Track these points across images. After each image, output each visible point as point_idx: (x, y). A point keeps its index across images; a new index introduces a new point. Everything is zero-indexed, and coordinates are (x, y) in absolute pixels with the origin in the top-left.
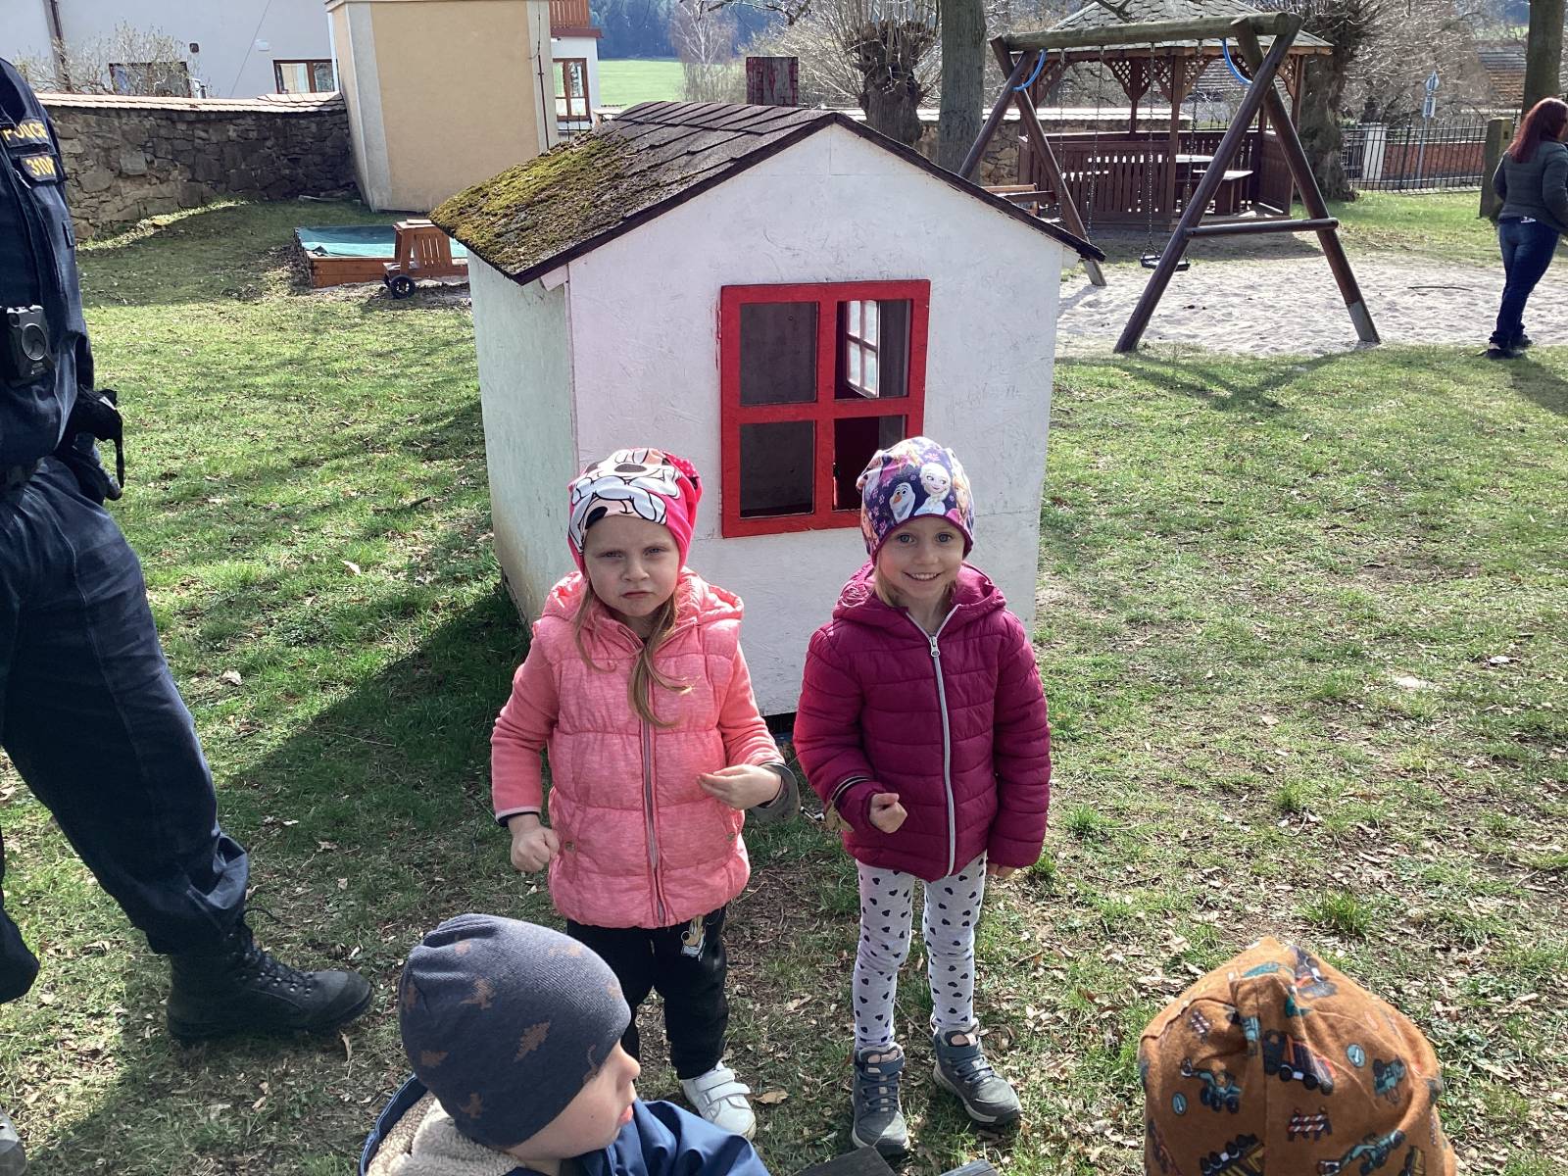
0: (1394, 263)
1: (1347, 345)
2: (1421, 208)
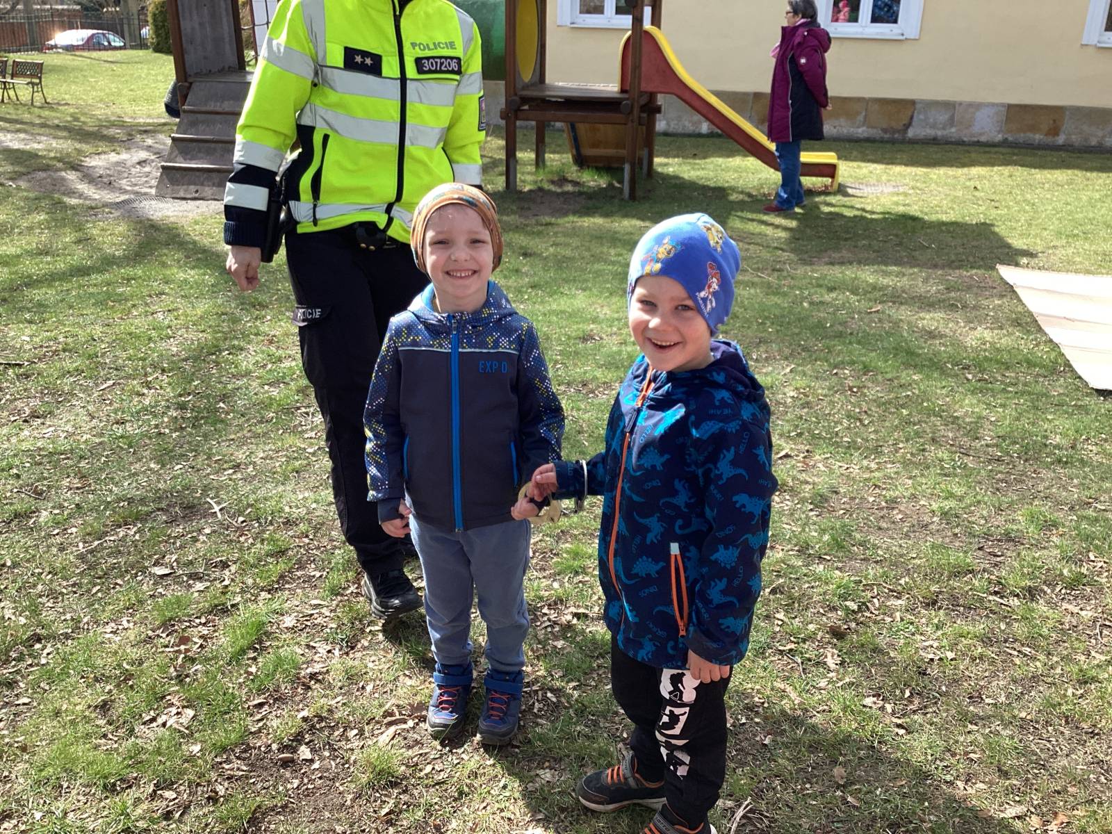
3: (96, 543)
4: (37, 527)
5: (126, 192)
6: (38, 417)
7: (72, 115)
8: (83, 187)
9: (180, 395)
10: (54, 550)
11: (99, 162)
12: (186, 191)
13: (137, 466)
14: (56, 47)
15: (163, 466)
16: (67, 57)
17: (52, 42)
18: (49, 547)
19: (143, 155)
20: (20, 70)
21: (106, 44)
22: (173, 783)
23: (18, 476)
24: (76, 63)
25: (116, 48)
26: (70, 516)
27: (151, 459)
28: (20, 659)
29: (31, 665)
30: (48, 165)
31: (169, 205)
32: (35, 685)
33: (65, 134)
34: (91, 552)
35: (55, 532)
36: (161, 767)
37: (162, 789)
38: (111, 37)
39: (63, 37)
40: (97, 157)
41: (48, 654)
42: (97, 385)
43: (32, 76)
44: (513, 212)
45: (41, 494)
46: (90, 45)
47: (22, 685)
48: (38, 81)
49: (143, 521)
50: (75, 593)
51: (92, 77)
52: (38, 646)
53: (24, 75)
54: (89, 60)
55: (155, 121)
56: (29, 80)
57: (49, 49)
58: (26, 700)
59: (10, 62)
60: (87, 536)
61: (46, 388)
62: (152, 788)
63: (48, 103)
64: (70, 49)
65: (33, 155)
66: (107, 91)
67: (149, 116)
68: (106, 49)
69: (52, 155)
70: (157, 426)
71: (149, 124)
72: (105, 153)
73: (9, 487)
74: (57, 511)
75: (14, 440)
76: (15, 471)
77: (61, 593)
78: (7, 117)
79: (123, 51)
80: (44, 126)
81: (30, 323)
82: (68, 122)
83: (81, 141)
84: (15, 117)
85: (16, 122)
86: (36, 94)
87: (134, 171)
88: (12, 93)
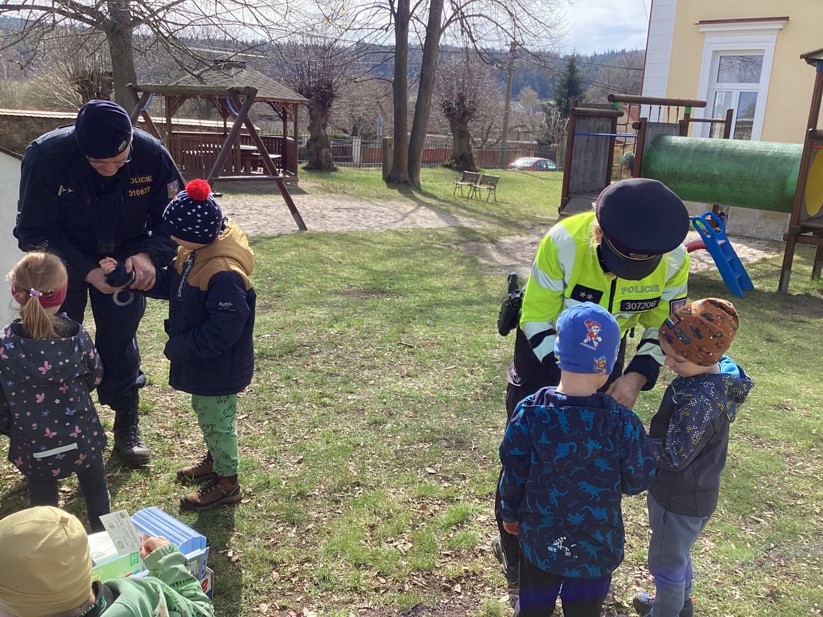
0: (334, 198)
1: (293, 231)
2: (364, 176)
3: (407, 447)
4: (383, 431)
5: (517, 260)
6: (409, 376)
7: (506, 210)
8: (495, 254)
9: (486, 382)
10: (385, 444)
11: (507, 240)
13: (445, 414)
14: (514, 167)
15: (458, 416)
16: (520, 174)
17: (513, 164)
18: (384, 442)
19: (536, 238)
21: (545, 167)
23: (385, 403)
24: (523, 178)
25: (549, 170)
26: (401, 430)
27: (454, 412)
28: (346, 491)
30: (478, 239)
32: (347, 506)
33: (496, 221)
34: (403, 451)
35: (389, 436)
38: (548, 163)
39: (520, 162)
40: (508, 237)
41: (360, 493)
42: (446, 366)
43: (491, 184)
44: (776, 309)
45: (392, 415)
46: (536, 167)
47: (342, 504)
48: (493, 187)
49: (434, 442)
50: (385, 468)
51: (528, 187)
52: (357, 488)
53: (487, 183)
54: (530, 177)
56: (489, 187)
57: (510, 168)
59: (482, 175)
60: (404, 442)
61: (420, 362)
63: (496, 201)
64: (524, 169)
65: (472, 232)
66: (534, 196)
68: (543, 170)
69: (484, 233)
70: (465, 395)
71: (548, 220)
72: (513, 235)
73: (379, 407)
74: (395, 426)
75: (392, 385)
76: (385, 400)
77: (379, 467)
78: (470, 207)
79: (553, 172)
80: (487, 215)
81: (428, 325)
82: (502, 214)
83: (503, 226)
84: (474, 208)
85: (473, 211)
86: (491, 195)
87: (527, 247)
88: (478, 193)
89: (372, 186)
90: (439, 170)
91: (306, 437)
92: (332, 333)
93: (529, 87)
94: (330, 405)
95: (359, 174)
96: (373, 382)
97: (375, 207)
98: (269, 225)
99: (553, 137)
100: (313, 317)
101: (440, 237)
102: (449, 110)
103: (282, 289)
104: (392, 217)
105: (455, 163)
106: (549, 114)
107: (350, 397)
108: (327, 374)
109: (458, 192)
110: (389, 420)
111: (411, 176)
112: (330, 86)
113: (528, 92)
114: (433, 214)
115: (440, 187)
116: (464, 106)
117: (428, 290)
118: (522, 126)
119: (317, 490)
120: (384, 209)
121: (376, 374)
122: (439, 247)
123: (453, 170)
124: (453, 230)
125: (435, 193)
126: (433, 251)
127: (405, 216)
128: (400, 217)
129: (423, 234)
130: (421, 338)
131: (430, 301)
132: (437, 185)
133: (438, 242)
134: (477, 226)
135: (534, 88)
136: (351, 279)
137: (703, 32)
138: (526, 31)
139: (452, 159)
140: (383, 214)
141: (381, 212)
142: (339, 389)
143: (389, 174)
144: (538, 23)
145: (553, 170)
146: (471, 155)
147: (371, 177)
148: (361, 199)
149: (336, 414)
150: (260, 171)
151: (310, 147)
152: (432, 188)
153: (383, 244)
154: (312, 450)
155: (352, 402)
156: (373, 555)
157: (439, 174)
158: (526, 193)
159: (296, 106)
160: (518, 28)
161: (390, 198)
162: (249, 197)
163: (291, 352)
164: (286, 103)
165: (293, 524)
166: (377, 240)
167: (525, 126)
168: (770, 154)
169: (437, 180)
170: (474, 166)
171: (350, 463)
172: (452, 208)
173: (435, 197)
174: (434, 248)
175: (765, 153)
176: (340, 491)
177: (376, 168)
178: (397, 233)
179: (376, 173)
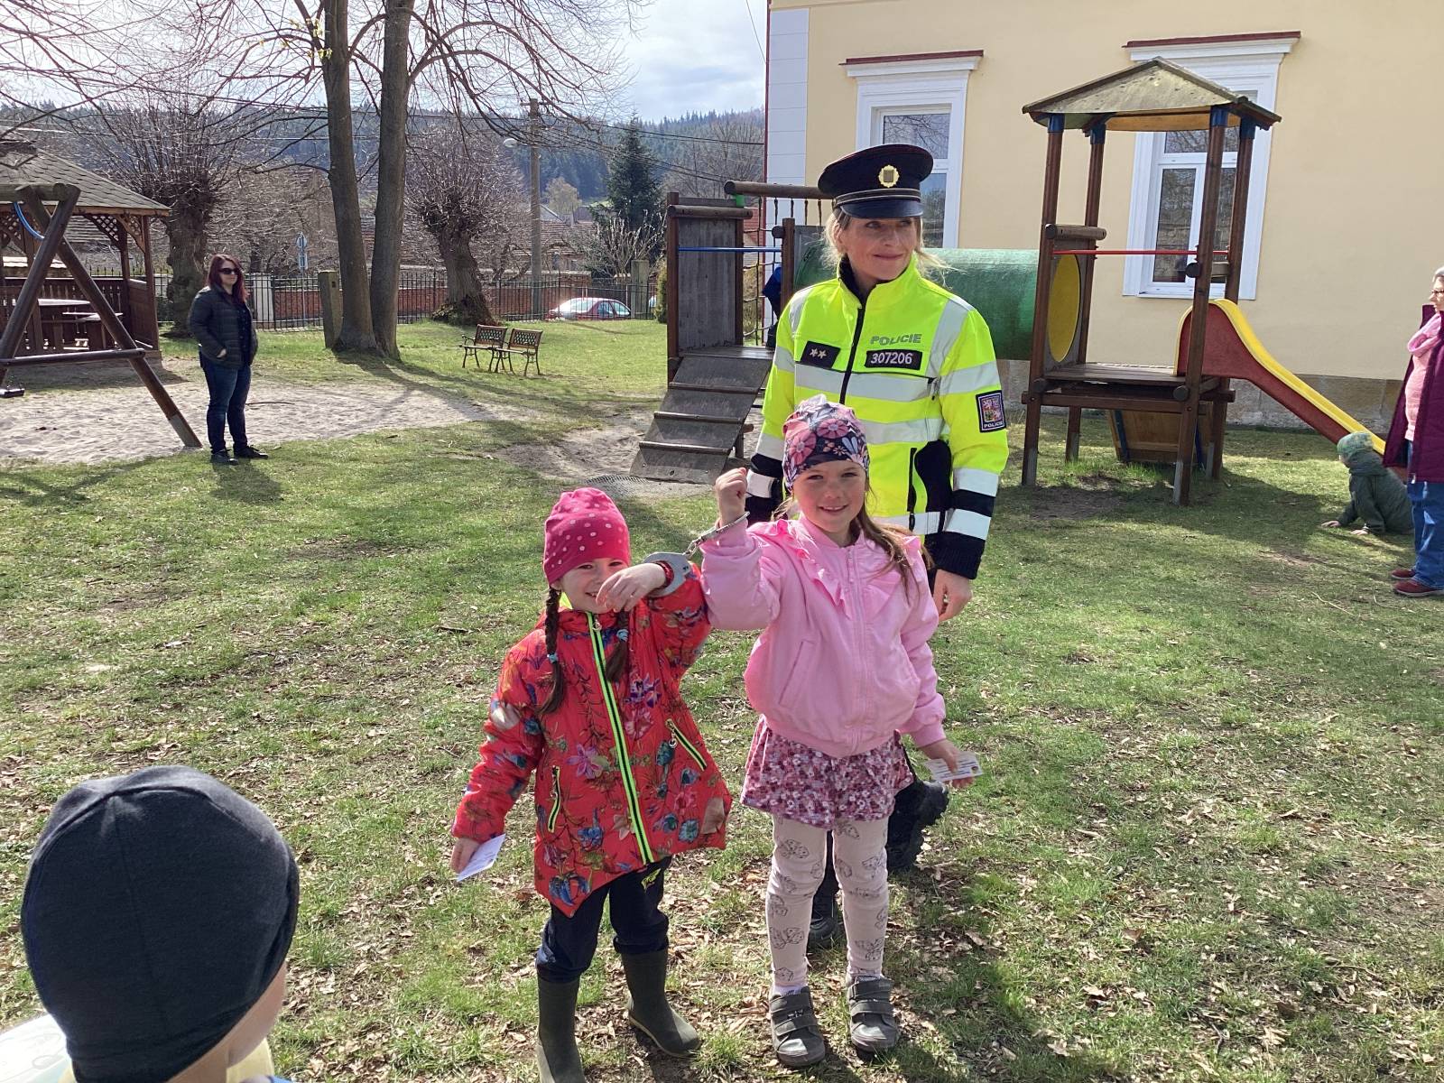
1: (174, 450)
2: (287, 343)
5: (602, 470)
6: (471, 683)
7: (563, 387)
8: (562, 463)
11: (578, 439)
12: (661, 471)
14: (558, 315)
16: (568, 326)
17: (556, 311)
19: (627, 431)
20: (519, 339)
21: (610, 312)
22: (524, 1027)
23: (442, 735)
24: (579, 333)
25: (620, 318)
29: (420, 905)
30: (529, 439)
31: (642, 486)
33: (553, 407)
36: (517, 1011)
37: (514, 1031)
38: (617, 305)
39: (567, 306)
40: (578, 433)
43: (529, 345)
44: (1025, 511)
45: (459, 753)
46: (595, 314)
48: (534, 351)
51: (589, 347)
53: (520, 344)
54: (590, 330)
55: (647, 397)
56: (525, 350)
57: (551, 317)
58: (410, 934)
59: (509, 331)
61: (484, 656)
62: (505, 1027)
63: (540, 374)
64: (576, 317)
65: (515, 428)
66: (603, 364)
67: (642, 392)
68: (610, 318)
69: (535, 428)
71: (639, 400)
72: (587, 428)
73: (432, 744)
75: (445, 702)
76: (440, 729)
78: (498, 387)
79: (626, 321)
80: (532, 398)
81: (481, 593)
82: (559, 395)
83: (565, 415)
84: (505, 388)
85: (505, 392)
86: (530, 365)
87: (614, 448)
88: (506, 362)
89: (307, 360)
90: (427, 326)
91: (308, 815)
92: (305, 624)
93: (561, 179)
94: (338, 752)
95: (276, 339)
96: (407, 701)
97: (322, 396)
98: (122, 443)
99: (616, 263)
100: (257, 601)
101: (460, 442)
102: (433, 218)
103: (181, 557)
104: (360, 413)
105: (454, 311)
106: (604, 224)
107: (372, 733)
108: (316, 697)
109: (471, 363)
110: (457, 762)
111: (380, 338)
112: (204, 181)
113: (561, 187)
114: (437, 401)
115: (436, 356)
116: (459, 212)
117: (462, 533)
118: (561, 246)
119: (356, 903)
120: (343, 398)
121: (409, 687)
122: (462, 458)
123: (452, 325)
124: (482, 427)
125: (429, 366)
126: (453, 467)
127: (388, 408)
128: (377, 412)
129: (425, 438)
130: (474, 616)
131: (472, 551)
132: (428, 352)
133: (458, 451)
134: (521, 419)
135: (569, 181)
136: (312, 528)
137: (854, 78)
138: (559, 78)
139: (447, 306)
140: (343, 409)
141: (338, 405)
142: (348, 721)
143: (336, 337)
144: (579, 66)
145: (625, 318)
146: (481, 297)
147: (301, 344)
148: (293, 382)
149: (355, 766)
150: (81, 346)
151: (175, 296)
152: (421, 358)
153: (355, 460)
154: (327, 835)
155: (380, 741)
156: (491, 998)
157: (428, 333)
158: (589, 359)
159: (143, 219)
160: (546, 73)
161: (349, 380)
162: (67, 394)
163: (234, 667)
164: (124, 214)
165: (326, 970)
166: (343, 453)
167: (567, 245)
168: (989, 267)
169: (427, 343)
170: (489, 316)
171: (404, 848)
172: (470, 391)
173: (431, 374)
174: (453, 461)
175: (981, 267)
176: (400, 898)
177: (306, 328)
178: (377, 438)
179: (312, 338)
